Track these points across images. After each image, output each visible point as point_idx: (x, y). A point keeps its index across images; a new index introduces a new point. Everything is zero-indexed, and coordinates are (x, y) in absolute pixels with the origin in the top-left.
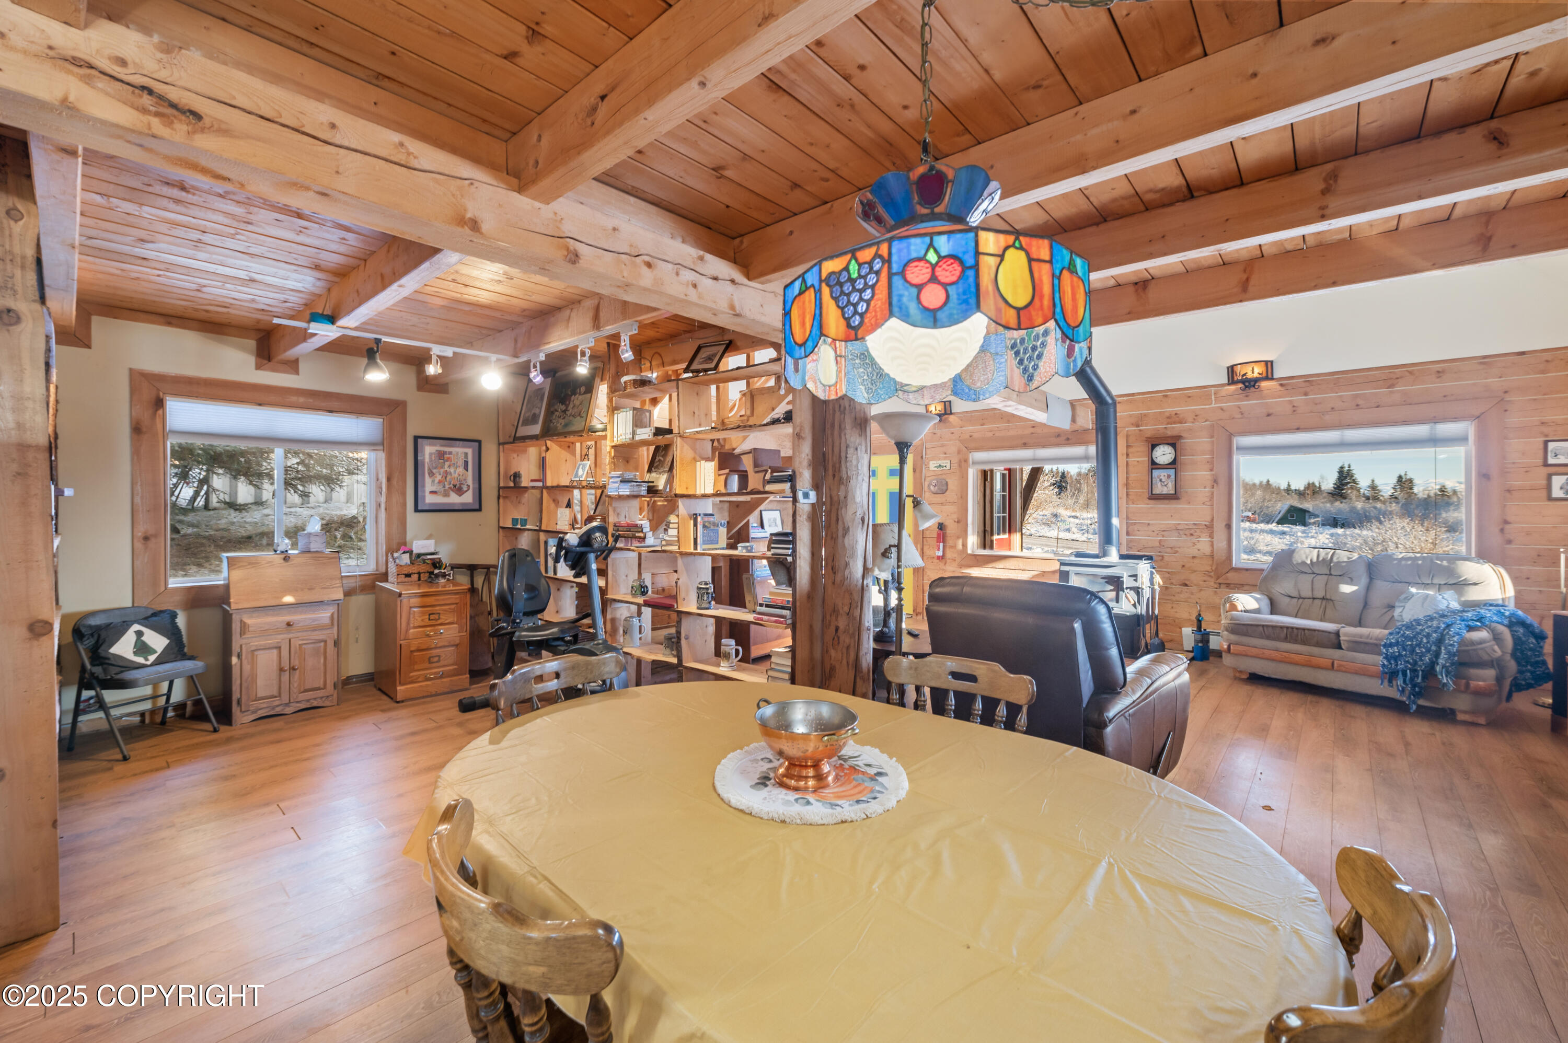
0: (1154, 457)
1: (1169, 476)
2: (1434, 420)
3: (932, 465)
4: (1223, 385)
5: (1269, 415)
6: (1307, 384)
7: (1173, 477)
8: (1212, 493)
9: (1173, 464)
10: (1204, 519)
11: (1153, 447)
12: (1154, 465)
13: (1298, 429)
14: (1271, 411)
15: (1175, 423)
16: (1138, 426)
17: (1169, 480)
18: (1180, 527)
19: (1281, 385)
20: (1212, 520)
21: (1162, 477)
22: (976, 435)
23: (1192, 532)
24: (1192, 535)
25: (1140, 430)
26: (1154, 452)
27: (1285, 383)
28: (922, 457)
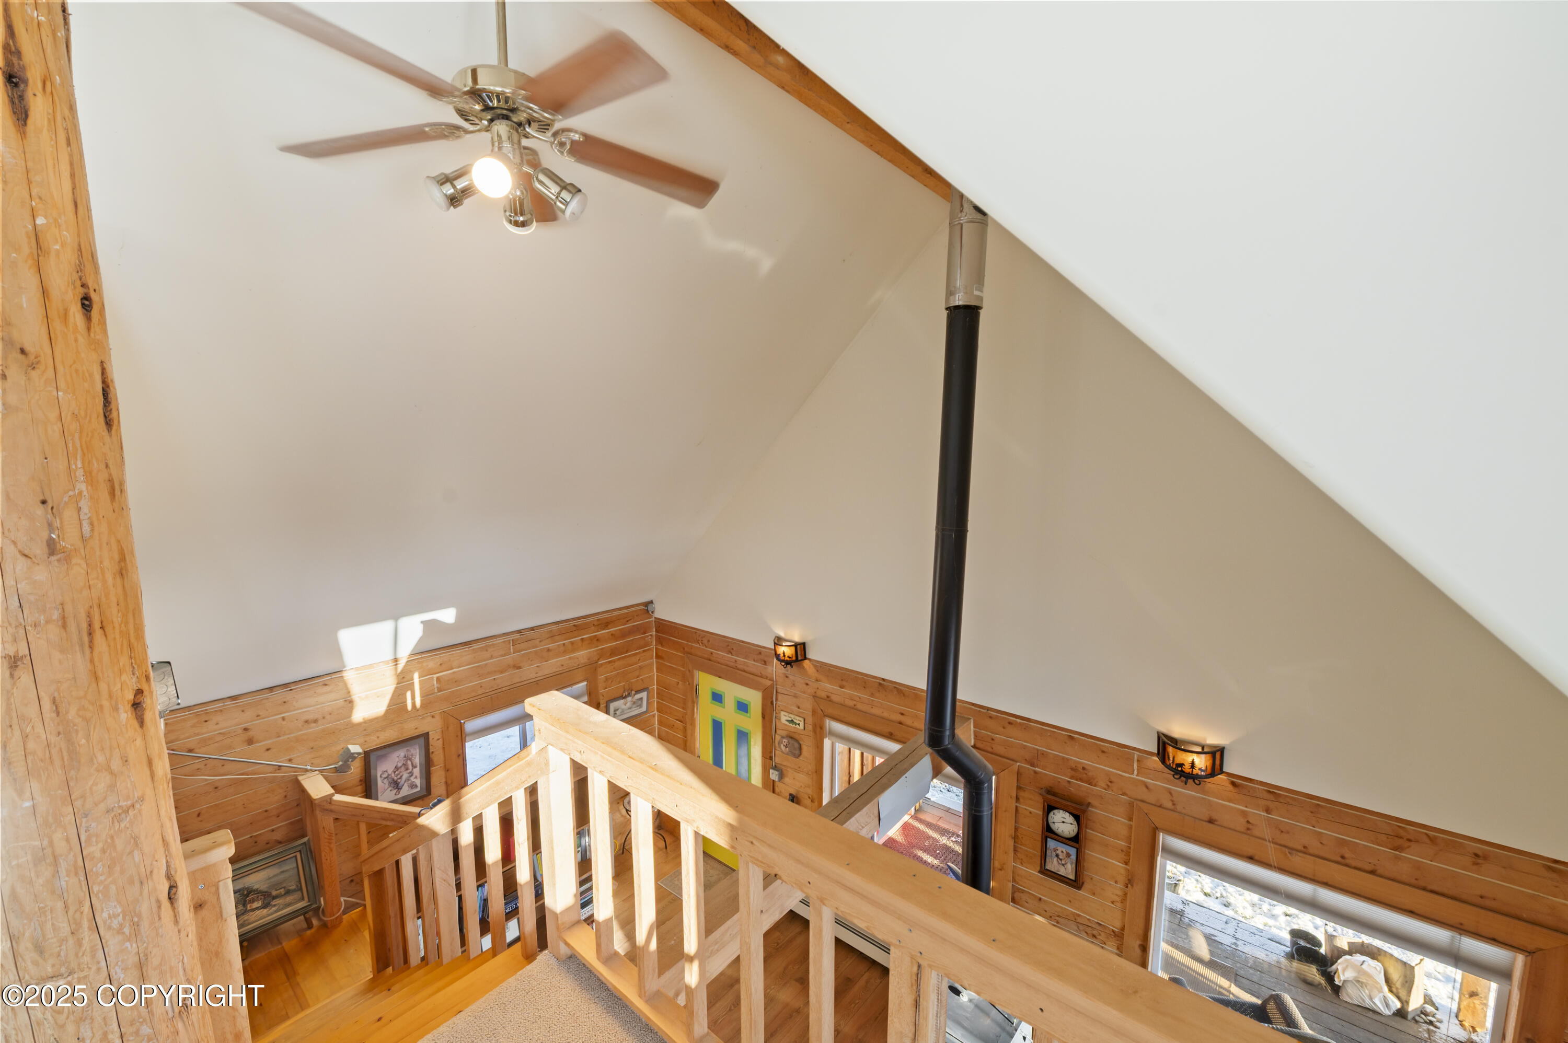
0: (1050, 820)
1: (1068, 855)
2: (1460, 929)
3: (784, 717)
4: (1151, 754)
5: (1211, 821)
6: (1271, 797)
7: (1074, 857)
8: (1126, 894)
9: (1075, 840)
10: (1114, 923)
11: (1050, 808)
12: (1049, 831)
13: (1251, 859)
14: (1215, 816)
15: (1081, 780)
16: (1032, 765)
17: (1068, 860)
18: (1079, 920)
19: (1233, 784)
20: (1123, 929)
21: (1059, 852)
22: (834, 698)
23: (1095, 932)
24: (1094, 936)
25: (1035, 772)
26: (1051, 814)
27: (1238, 783)
28: (772, 703)
